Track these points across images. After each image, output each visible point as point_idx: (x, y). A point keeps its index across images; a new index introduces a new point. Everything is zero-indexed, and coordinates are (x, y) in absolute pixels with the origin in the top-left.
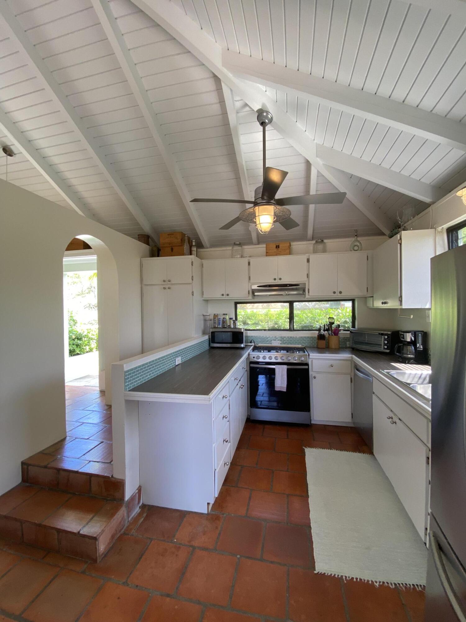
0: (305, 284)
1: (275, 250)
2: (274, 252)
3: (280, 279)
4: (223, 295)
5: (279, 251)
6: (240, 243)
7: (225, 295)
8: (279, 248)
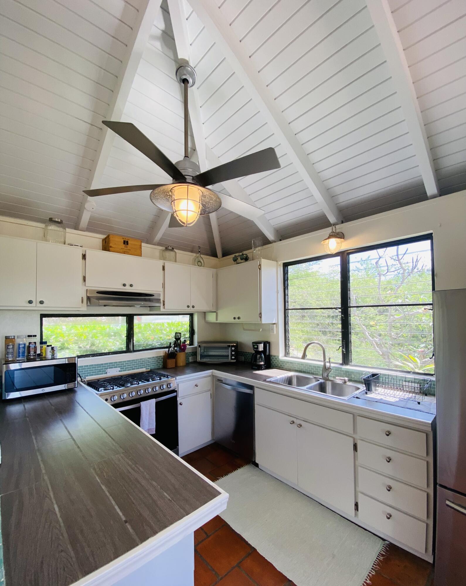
0: (159, 295)
1: (123, 246)
2: (122, 248)
3: (131, 286)
4: (30, 302)
5: (128, 248)
6: (61, 220)
7: (34, 302)
8: (127, 244)
